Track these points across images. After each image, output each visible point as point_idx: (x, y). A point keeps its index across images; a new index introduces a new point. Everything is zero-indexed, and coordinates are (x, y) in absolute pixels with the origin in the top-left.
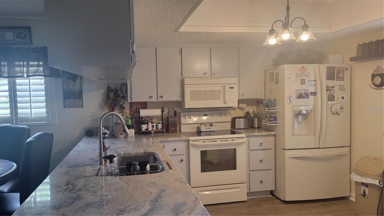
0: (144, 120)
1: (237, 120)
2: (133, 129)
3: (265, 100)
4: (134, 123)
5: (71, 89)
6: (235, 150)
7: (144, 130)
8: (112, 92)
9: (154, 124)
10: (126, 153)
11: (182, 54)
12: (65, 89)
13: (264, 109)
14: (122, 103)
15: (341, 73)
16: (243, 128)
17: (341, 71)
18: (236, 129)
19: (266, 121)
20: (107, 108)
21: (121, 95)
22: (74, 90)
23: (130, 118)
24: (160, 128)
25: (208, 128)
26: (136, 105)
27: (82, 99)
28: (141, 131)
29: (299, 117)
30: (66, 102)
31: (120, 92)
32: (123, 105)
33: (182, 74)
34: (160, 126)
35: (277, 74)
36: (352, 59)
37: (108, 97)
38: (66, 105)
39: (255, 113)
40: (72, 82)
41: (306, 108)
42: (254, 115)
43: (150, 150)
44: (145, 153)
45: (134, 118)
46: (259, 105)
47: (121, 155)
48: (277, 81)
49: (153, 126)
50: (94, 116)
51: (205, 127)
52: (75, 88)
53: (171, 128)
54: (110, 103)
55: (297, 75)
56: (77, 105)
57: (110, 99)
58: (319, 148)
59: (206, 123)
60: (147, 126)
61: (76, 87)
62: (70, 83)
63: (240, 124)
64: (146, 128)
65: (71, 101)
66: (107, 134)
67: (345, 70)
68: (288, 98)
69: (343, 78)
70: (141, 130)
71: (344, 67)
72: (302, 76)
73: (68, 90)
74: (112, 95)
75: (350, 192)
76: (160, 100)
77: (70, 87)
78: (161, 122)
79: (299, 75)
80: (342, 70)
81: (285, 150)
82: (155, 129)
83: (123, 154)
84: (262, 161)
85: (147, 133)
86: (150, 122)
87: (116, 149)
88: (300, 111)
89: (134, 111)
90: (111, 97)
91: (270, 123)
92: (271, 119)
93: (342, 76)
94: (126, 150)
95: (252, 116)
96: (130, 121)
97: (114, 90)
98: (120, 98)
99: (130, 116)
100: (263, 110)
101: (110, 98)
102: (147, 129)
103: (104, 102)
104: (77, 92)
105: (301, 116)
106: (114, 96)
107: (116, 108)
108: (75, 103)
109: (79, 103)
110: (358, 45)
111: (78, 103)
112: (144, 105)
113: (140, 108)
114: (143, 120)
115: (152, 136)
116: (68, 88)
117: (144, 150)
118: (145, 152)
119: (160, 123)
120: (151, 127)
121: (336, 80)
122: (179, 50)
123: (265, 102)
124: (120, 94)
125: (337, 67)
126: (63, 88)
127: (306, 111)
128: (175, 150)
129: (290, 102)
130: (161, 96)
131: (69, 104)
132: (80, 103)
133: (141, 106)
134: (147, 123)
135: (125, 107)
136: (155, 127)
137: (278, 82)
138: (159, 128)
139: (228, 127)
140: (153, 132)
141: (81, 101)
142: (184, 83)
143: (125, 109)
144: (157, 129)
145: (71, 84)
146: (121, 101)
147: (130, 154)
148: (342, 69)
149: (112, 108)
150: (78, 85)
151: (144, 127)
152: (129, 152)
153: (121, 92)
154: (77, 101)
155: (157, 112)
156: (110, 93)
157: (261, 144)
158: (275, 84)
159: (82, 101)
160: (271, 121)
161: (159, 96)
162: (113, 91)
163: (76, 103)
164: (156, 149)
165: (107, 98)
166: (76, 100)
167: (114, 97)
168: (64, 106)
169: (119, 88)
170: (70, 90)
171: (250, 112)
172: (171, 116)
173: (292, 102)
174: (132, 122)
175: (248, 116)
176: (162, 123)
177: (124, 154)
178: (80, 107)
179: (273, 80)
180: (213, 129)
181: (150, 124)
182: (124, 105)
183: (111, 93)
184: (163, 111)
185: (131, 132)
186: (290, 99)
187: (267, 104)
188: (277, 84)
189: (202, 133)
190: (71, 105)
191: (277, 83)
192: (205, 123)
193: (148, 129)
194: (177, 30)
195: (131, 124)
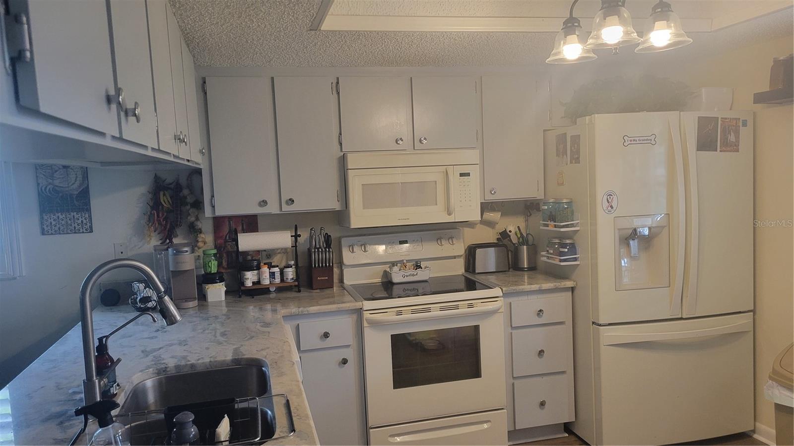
0: (252, 259)
1: (479, 252)
2: (221, 284)
3: (545, 204)
4: (226, 266)
5: (57, 186)
6: (477, 328)
7: (249, 284)
8: (166, 192)
9: (276, 270)
10: (183, 363)
11: (338, 93)
12: (43, 189)
13: (543, 224)
14: (192, 219)
15: (732, 134)
16: (495, 271)
17: (732, 126)
18: (478, 273)
19: (551, 254)
20: (155, 231)
21: (190, 200)
22: (67, 189)
23: (215, 255)
24: (292, 279)
25: (410, 275)
26: (229, 222)
27: (89, 210)
28: (242, 288)
29: (631, 242)
30: (47, 221)
31: (186, 192)
32: (196, 223)
33: (341, 144)
34: (290, 273)
35: (576, 139)
36: (759, 98)
37: (155, 205)
38: (47, 226)
39: (521, 234)
40: (60, 169)
41: (649, 222)
42: (519, 239)
43: (250, 351)
44: (236, 361)
45: (225, 255)
46: (531, 215)
47: (168, 369)
48: (577, 156)
49: (272, 275)
50: (122, 253)
51: (402, 273)
52: (70, 185)
53: (319, 278)
54: (162, 220)
55: (626, 141)
56: (76, 226)
57: (163, 208)
58: (681, 319)
59: (405, 261)
60: (259, 274)
61: (73, 182)
62: (56, 171)
63: (488, 260)
64: (255, 279)
65: (61, 217)
66: (151, 301)
67: (741, 124)
68: (605, 197)
69: (735, 145)
70: (243, 284)
71: (739, 118)
72: (638, 142)
73: (51, 189)
74: (165, 200)
75: (755, 420)
76: (286, 208)
77: (57, 182)
78: (293, 262)
79: (631, 141)
80: (734, 126)
81: (600, 325)
82: (278, 280)
83: (175, 366)
84: (542, 353)
85: (258, 292)
86: (265, 264)
87: (160, 348)
88: (635, 230)
89: (226, 236)
90: (163, 203)
91: (561, 261)
92: (562, 250)
93: (735, 141)
94: (185, 354)
95: (514, 240)
96: (213, 262)
97: (172, 186)
98: (188, 207)
99: (215, 251)
100: (541, 227)
101: (160, 207)
102: (258, 282)
103: (146, 217)
104: (76, 193)
105: (636, 241)
106: (170, 201)
107: (178, 231)
108: (69, 222)
109: (82, 221)
110: (774, 61)
111: (80, 222)
112: (251, 223)
113: (240, 228)
114: (249, 258)
115: (270, 300)
116: (50, 184)
117: (236, 351)
118: (236, 358)
119: (291, 267)
120: (268, 277)
121: (721, 151)
122: (332, 83)
123: (546, 207)
124: (188, 197)
125: (722, 118)
126: (38, 184)
127: (650, 229)
128: (326, 335)
129: (610, 208)
130: (290, 199)
131: (55, 226)
132: (85, 221)
133: (243, 224)
134: (258, 268)
135: (200, 229)
136: (278, 275)
137: (578, 158)
138: (287, 279)
139: (458, 268)
140: (272, 289)
141: (87, 216)
142: (347, 166)
143: (201, 233)
144: (282, 280)
145: (57, 173)
146: (189, 214)
147: (192, 366)
148: (735, 122)
149: (168, 231)
150: (77, 177)
151: (250, 277)
152: (193, 360)
153: (190, 190)
154: (76, 216)
155: (282, 239)
156: (162, 193)
157: (541, 311)
158: (571, 162)
159: (90, 217)
160: (562, 254)
161: (284, 198)
162: (170, 189)
163: (74, 221)
164: (268, 348)
165: (153, 208)
166: (72, 214)
167: (172, 203)
168: (43, 229)
169: (183, 181)
170: (57, 188)
171: (510, 231)
172: (318, 246)
173: (614, 209)
174: (220, 265)
175: (506, 242)
176: (296, 264)
177: (177, 367)
178: (83, 232)
179: (565, 153)
180: (421, 275)
181: (265, 270)
182: (199, 225)
183: (164, 195)
184: (296, 236)
185: (217, 292)
186: (610, 201)
187: (551, 212)
188: (575, 163)
189: (395, 287)
190: (59, 228)
191: (576, 159)
192: (403, 261)
193: (261, 283)
194: (315, 26)
195: (216, 272)
